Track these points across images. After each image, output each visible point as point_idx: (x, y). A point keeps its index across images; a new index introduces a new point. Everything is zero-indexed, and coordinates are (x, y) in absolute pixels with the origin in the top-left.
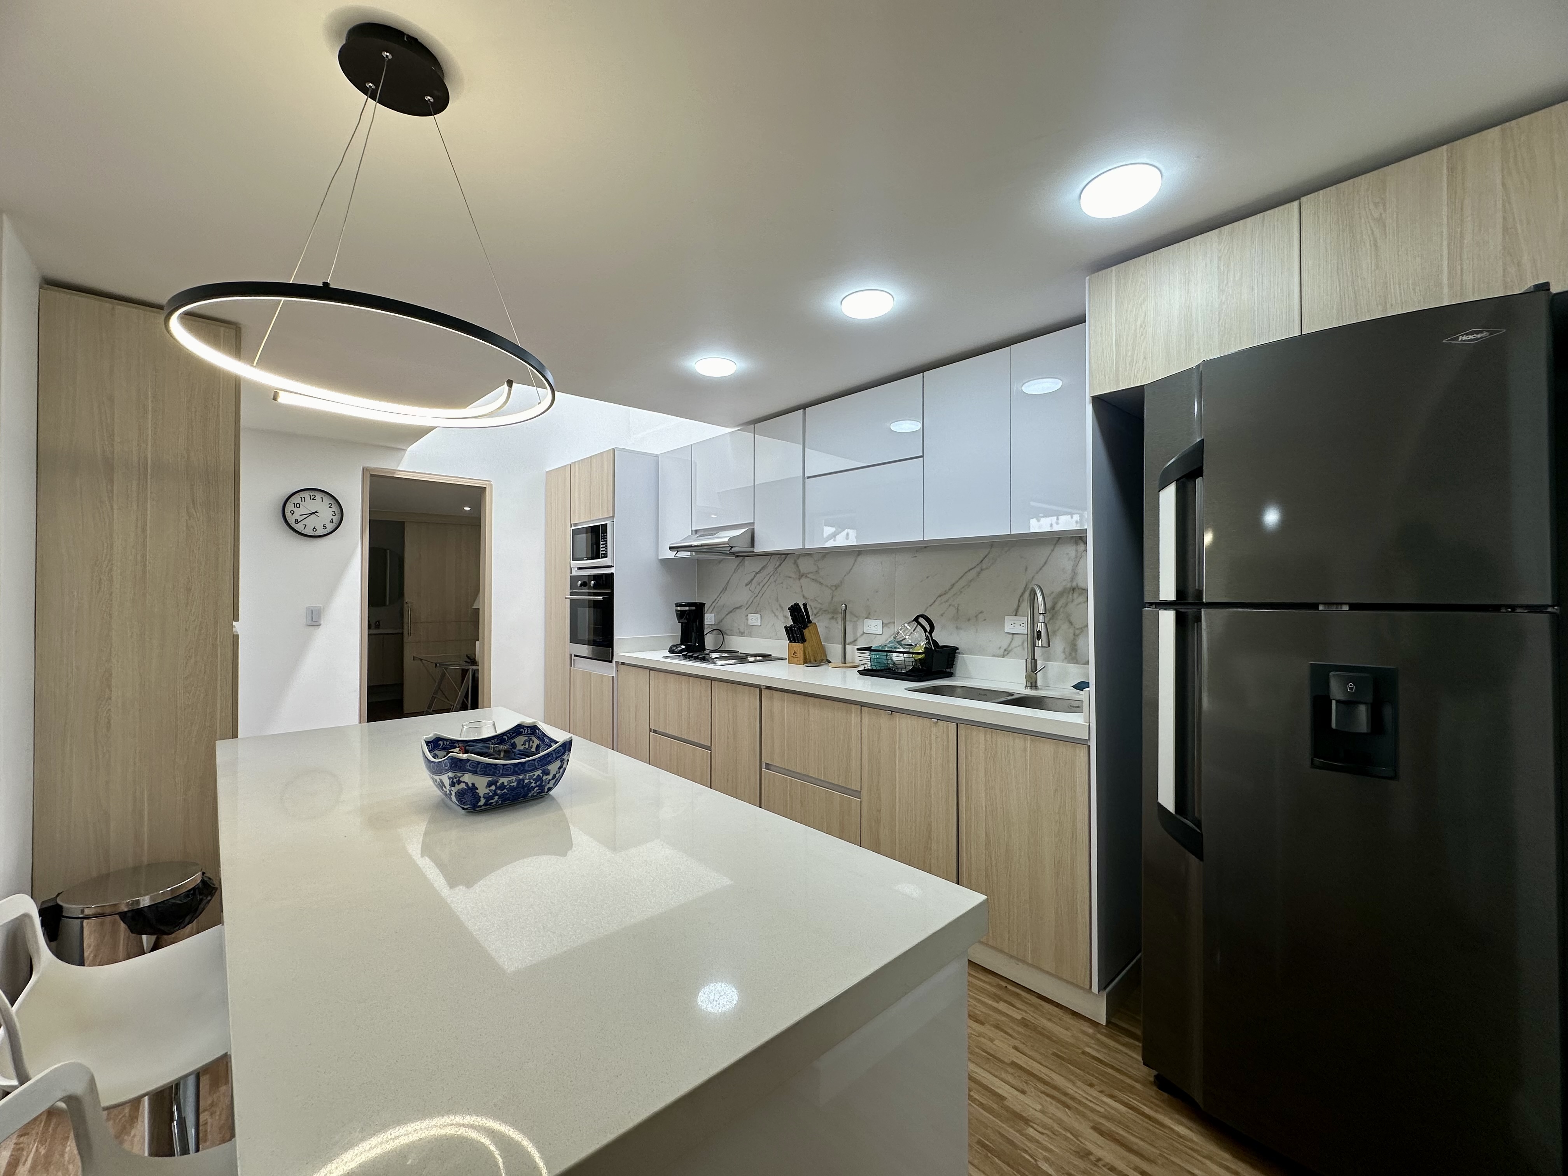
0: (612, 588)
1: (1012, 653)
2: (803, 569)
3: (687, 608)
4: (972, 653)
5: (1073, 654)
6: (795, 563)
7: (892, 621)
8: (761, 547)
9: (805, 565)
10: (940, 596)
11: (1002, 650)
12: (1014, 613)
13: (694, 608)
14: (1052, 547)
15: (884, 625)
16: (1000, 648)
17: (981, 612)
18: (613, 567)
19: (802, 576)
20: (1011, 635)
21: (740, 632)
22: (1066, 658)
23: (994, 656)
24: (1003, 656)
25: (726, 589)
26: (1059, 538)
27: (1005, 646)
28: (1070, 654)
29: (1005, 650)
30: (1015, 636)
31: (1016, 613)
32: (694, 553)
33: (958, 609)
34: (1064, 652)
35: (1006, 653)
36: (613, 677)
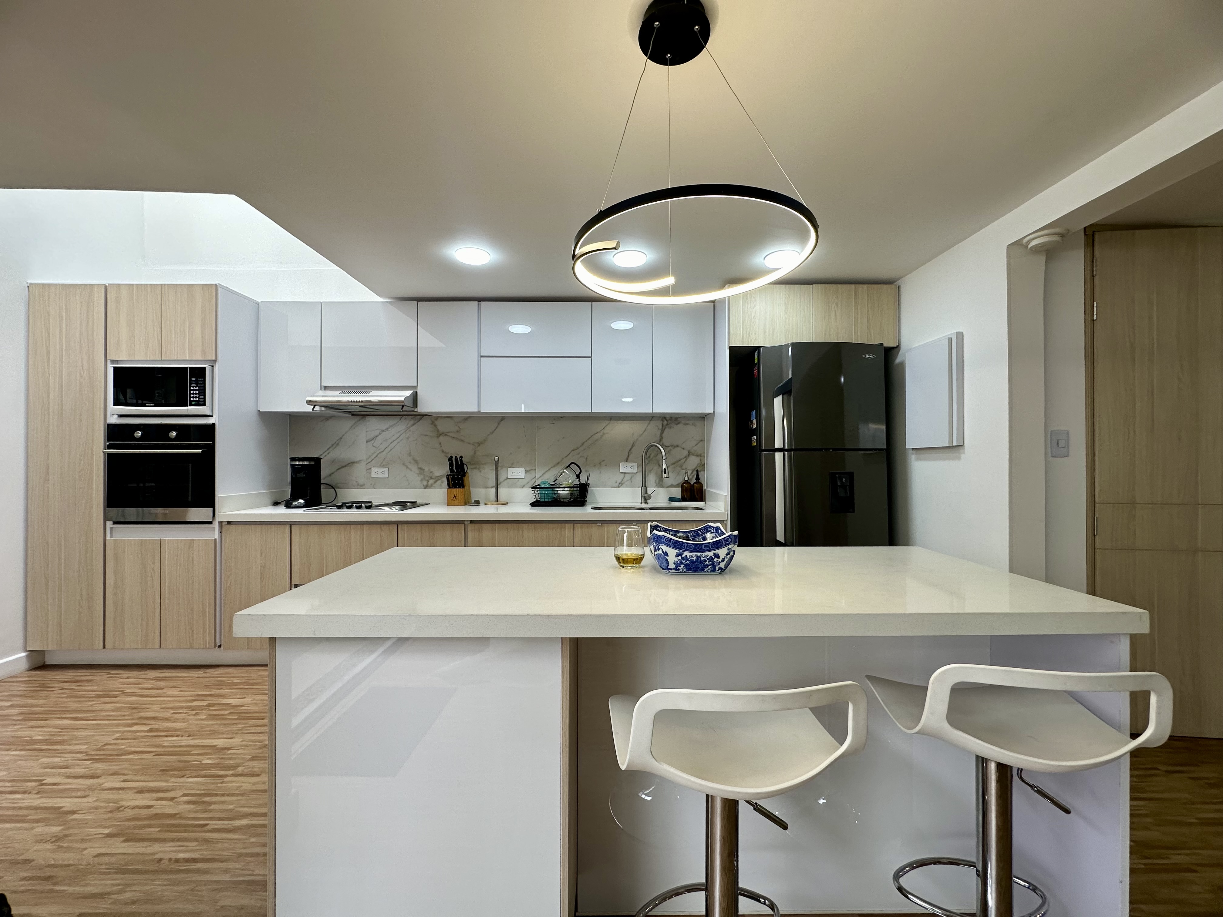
0: (213, 440)
1: (624, 485)
2: (441, 429)
3: (305, 463)
4: (597, 486)
5: (661, 483)
6: (433, 423)
7: (533, 468)
8: (422, 408)
9: (442, 426)
10: (573, 450)
11: (618, 484)
12: (626, 461)
13: (313, 463)
14: (648, 422)
15: (526, 472)
16: (616, 482)
17: (603, 461)
18: (212, 416)
19: (440, 435)
20: (623, 474)
21: (358, 485)
22: (656, 485)
23: (612, 487)
24: (618, 487)
25: (338, 444)
26: (653, 417)
27: (619, 481)
28: (659, 483)
29: (620, 483)
30: (626, 474)
31: (627, 460)
32: (323, 409)
33: (587, 458)
34: (656, 482)
35: (620, 485)
36: (215, 539)
